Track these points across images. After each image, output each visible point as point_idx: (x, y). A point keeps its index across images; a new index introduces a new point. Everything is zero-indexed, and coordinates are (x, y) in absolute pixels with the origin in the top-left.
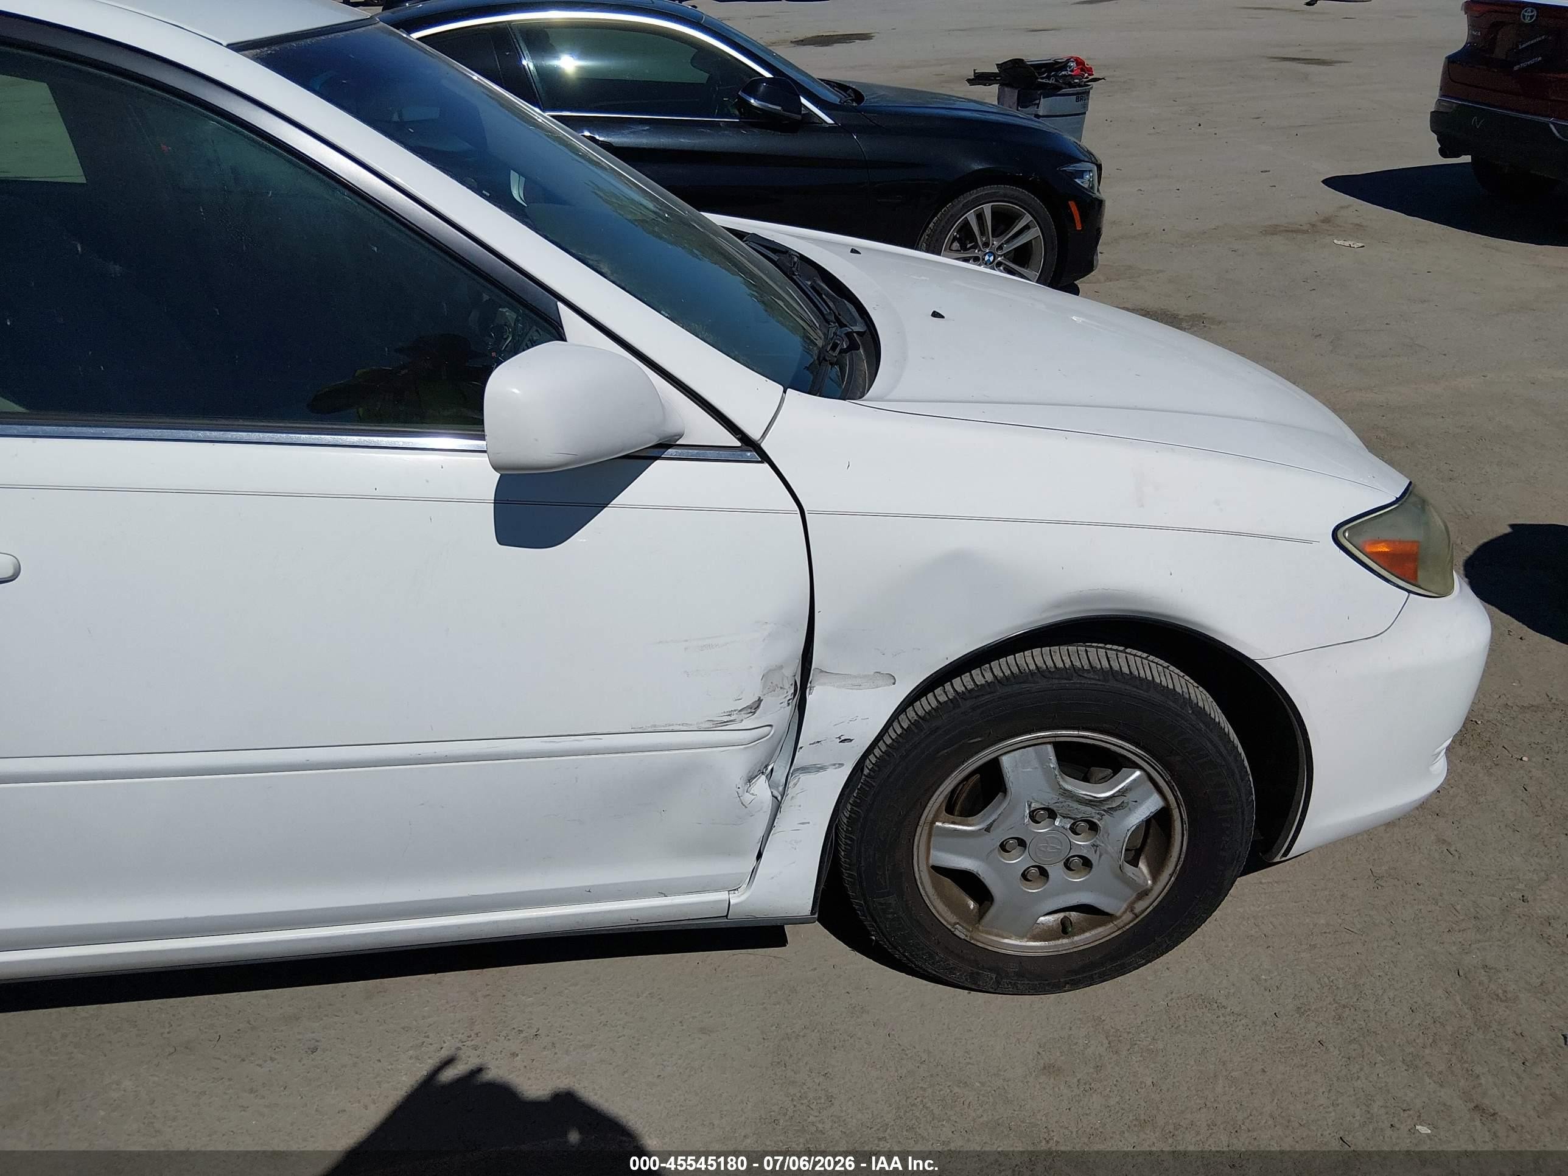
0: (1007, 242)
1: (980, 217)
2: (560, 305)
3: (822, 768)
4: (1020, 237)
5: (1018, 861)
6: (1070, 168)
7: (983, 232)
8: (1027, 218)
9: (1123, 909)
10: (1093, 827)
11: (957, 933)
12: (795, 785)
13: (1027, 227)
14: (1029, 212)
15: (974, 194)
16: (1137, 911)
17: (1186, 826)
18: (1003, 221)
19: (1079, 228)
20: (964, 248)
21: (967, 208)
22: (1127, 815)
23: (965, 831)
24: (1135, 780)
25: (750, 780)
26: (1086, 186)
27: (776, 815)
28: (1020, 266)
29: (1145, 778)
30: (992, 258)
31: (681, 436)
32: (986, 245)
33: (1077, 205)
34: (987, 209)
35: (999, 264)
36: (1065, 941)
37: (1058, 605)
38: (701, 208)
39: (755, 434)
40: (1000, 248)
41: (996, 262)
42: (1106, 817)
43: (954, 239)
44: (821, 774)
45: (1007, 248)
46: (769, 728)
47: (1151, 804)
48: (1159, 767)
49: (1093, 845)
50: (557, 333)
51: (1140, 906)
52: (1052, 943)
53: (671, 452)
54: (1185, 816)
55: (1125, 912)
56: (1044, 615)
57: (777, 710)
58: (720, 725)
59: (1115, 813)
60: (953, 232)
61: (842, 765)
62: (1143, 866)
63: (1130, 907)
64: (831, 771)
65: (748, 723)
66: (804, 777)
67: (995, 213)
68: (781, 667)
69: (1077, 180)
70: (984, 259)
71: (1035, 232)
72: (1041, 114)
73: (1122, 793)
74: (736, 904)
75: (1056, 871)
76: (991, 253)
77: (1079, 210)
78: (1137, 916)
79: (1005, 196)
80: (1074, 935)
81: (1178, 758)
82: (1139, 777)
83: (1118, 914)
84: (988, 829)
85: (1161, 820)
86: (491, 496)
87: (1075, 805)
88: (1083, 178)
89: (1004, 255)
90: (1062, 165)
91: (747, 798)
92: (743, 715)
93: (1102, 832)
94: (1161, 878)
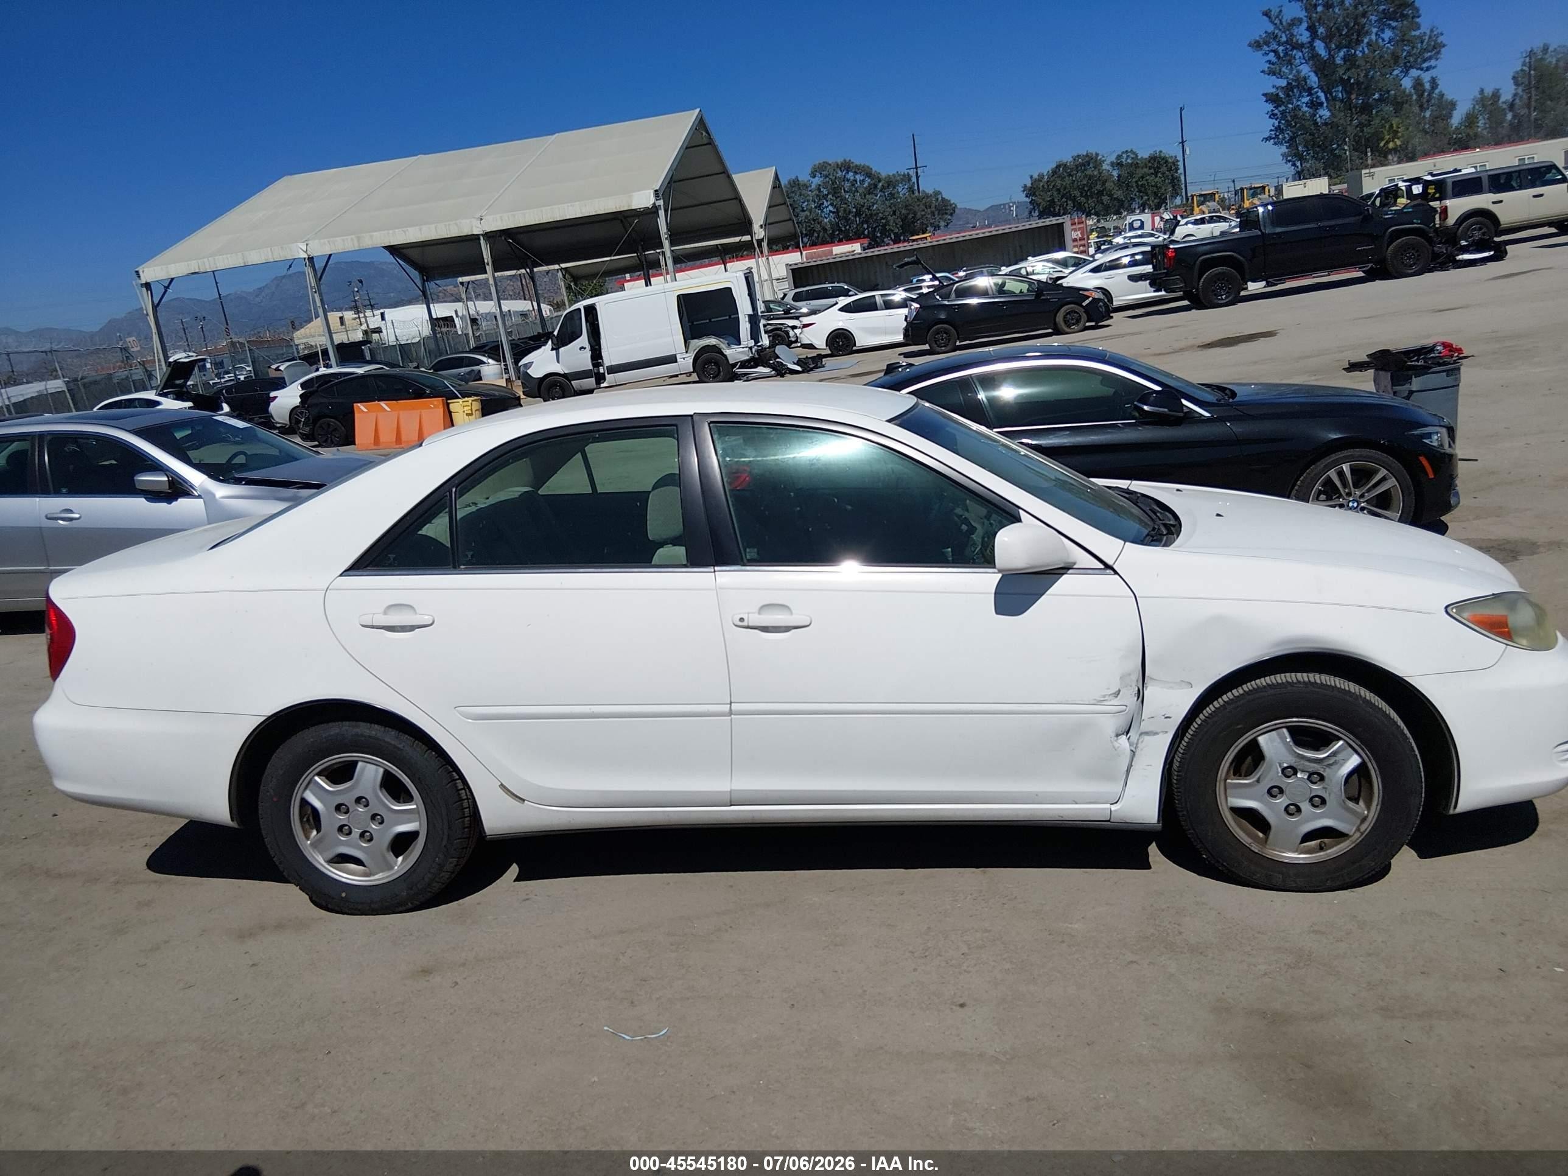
0: (1368, 491)
1: (1341, 474)
2: (1021, 511)
3: (1156, 733)
4: (1379, 487)
5: (1282, 801)
6: (1418, 432)
7: (1345, 484)
8: (1383, 472)
9: (1353, 831)
10: (1322, 778)
11: (1253, 849)
12: (1142, 742)
13: (1384, 479)
14: (1384, 467)
15: (1334, 457)
16: (1362, 830)
17: (1378, 772)
18: (1362, 476)
19: (1431, 476)
20: (1329, 498)
21: (1328, 468)
22: (1339, 769)
23: (1245, 784)
24: (1340, 747)
25: (1117, 735)
26: (1435, 444)
27: (1133, 759)
28: (1383, 509)
29: (1346, 745)
30: (1355, 505)
31: (1075, 564)
32: (1349, 494)
33: (1428, 459)
34: (1346, 467)
35: (1363, 509)
36: (1322, 853)
37: (1278, 644)
38: (1089, 477)
39: (1110, 562)
40: (1362, 496)
41: (1359, 507)
42: (1327, 769)
43: (1320, 493)
44: (1156, 737)
45: (1368, 496)
46: (1125, 707)
47: (1354, 761)
48: (1352, 737)
49: (1324, 788)
50: (1019, 520)
51: (1363, 828)
52: (1313, 855)
53: (1070, 571)
54: (1376, 767)
55: (1355, 832)
56: (1272, 650)
57: (1129, 698)
58: (1099, 702)
59: (1332, 767)
60: (1318, 486)
61: (1166, 732)
62: (1361, 803)
63: (1358, 829)
64: (1161, 735)
65: (1115, 702)
66: (1147, 738)
67: (1353, 470)
68: (1130, 674)
69: (1424, 440)
70: (1348, 506)
71: (1392, 482)
72: (1414, 389)
73: (1334, 754)
74: (1115, 811)
75: (1305, 806)
76: (1354, 501)
77: (1429, 463)
78: (1362, 834)
79: (1360, 456)
80: (1327, 850)
81: (1360, 729)
82: (1342, 745)
83: (1351, 834)
84: (1258, 781)
85: (1361, 771)
86: (993, 591)
87: (1307, 763)
88: (1431, 438)
89: (1367, 501)
90: (1410, 430)
91: (1116, 744)
92: (1111, 697)
93: (1326, 779)
94: (1372, 808)
